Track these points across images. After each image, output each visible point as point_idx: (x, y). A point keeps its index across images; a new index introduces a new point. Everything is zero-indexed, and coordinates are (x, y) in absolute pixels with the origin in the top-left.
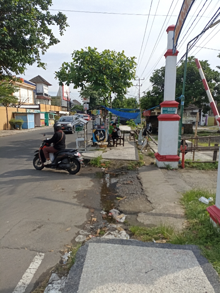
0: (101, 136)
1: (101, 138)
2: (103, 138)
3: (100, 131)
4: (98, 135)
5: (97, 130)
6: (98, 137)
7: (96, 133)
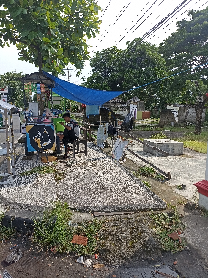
0: (44, 138)
1: (46, 144)
2: (49, 143)
3: (42, 128)
4: (38, 137)
5: (35, 126)
6: (38, 141)
7: (33, 132)
